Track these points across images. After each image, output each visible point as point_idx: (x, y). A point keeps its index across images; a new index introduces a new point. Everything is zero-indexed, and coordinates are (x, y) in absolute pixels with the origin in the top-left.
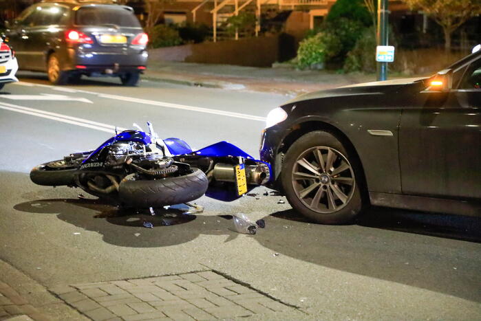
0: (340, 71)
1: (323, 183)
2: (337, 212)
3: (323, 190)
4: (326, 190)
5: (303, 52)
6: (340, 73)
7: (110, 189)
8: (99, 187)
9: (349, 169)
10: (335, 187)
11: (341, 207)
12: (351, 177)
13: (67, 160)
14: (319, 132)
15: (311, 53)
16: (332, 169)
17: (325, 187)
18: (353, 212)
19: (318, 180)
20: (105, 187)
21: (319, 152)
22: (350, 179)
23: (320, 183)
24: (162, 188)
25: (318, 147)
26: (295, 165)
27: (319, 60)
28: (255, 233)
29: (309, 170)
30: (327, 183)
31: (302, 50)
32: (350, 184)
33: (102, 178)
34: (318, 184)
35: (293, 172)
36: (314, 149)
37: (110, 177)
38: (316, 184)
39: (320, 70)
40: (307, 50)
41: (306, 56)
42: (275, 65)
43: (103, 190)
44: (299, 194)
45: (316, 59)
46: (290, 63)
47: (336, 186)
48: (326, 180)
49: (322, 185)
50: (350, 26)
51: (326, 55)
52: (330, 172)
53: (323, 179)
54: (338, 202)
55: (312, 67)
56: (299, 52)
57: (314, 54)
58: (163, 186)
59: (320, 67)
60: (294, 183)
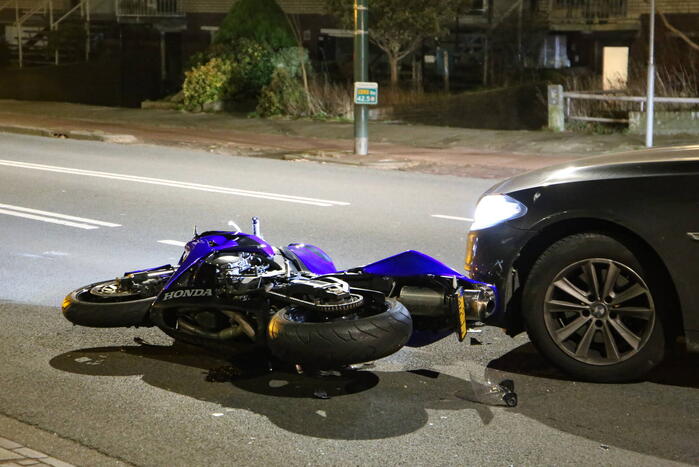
0: (252, 114)
1: (595, 316)
2: (622, 362)
3: (596, 328)
4: (602, 328)
5: (192, 86)
6: (253, 117)
7: (230, 332)
8: (203, 329)
9: (644, 295)
10: (616, 324)
11: (631, 354)
12: (648, 306)
13: (125, 283)
14: (592, 236)
15: (204, 88)
16: (613, 295)
17: (599, 323)
18: (651, 362)
19: (586, 313)
20: (217, 330)
21: (592, 267)
22: (647, 310)
23: (591, 317)
24: (355, 334)
25: (592, 260)
26: (550, 289)
27: (216, 97)
28: (515, 405)
29: (573, 297)
30: (603, 316)
31: (190, 82)
32: (647, 319)
33: (212, 315)
34: (587, 319)
35: (547, 300)
36: (584, 264)
37: (230, 314)
38: (584, 319)
39: (218, 112)
40: (198, 83)
41: (196, 91)
42: (144, 104)
43: (214, 335)
44: (556, 335)
45: (212, 96)
46: (169, 101)
47: (618, 321)
48: (602, 311)
49: (595, 320)
50: (255, 50)
51: (226, 91)
52: (609, 299)
53: (596, 310)
54: (624, 347)
55: (205, 107)
56: (185, 86)
57: (208, 89)
58: (357, 331)
59: (217, 107)
60: (547, 318)
